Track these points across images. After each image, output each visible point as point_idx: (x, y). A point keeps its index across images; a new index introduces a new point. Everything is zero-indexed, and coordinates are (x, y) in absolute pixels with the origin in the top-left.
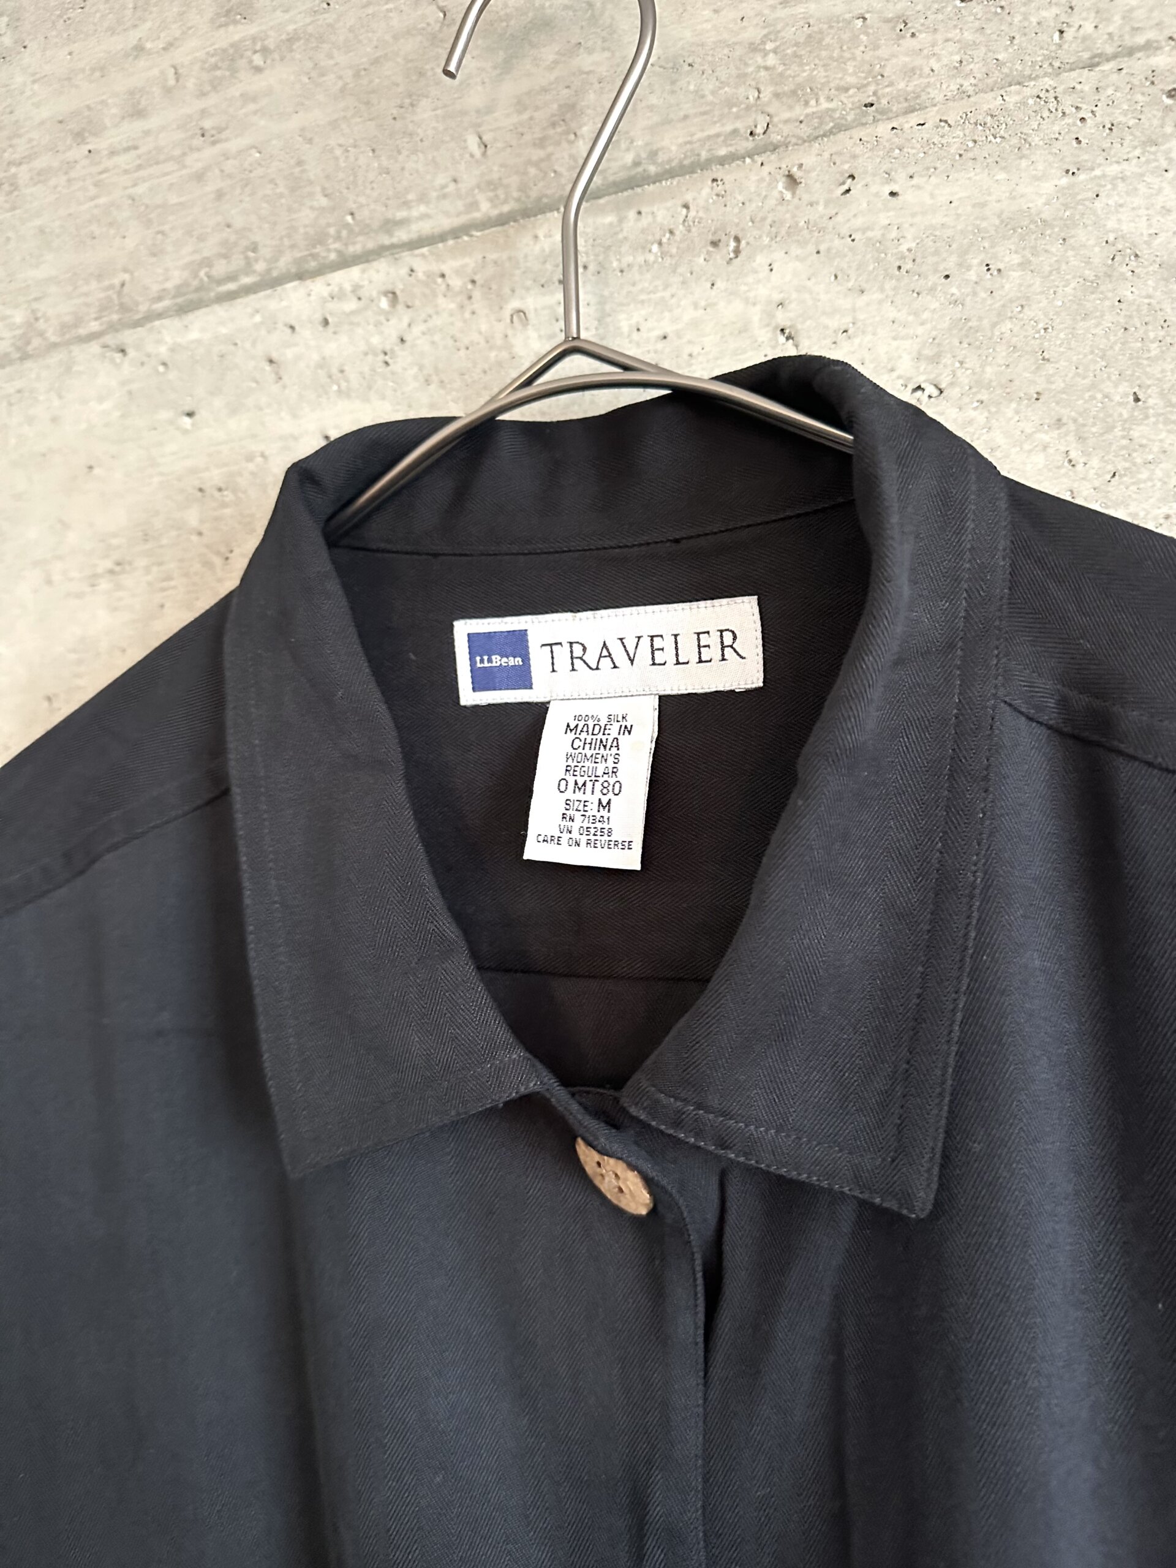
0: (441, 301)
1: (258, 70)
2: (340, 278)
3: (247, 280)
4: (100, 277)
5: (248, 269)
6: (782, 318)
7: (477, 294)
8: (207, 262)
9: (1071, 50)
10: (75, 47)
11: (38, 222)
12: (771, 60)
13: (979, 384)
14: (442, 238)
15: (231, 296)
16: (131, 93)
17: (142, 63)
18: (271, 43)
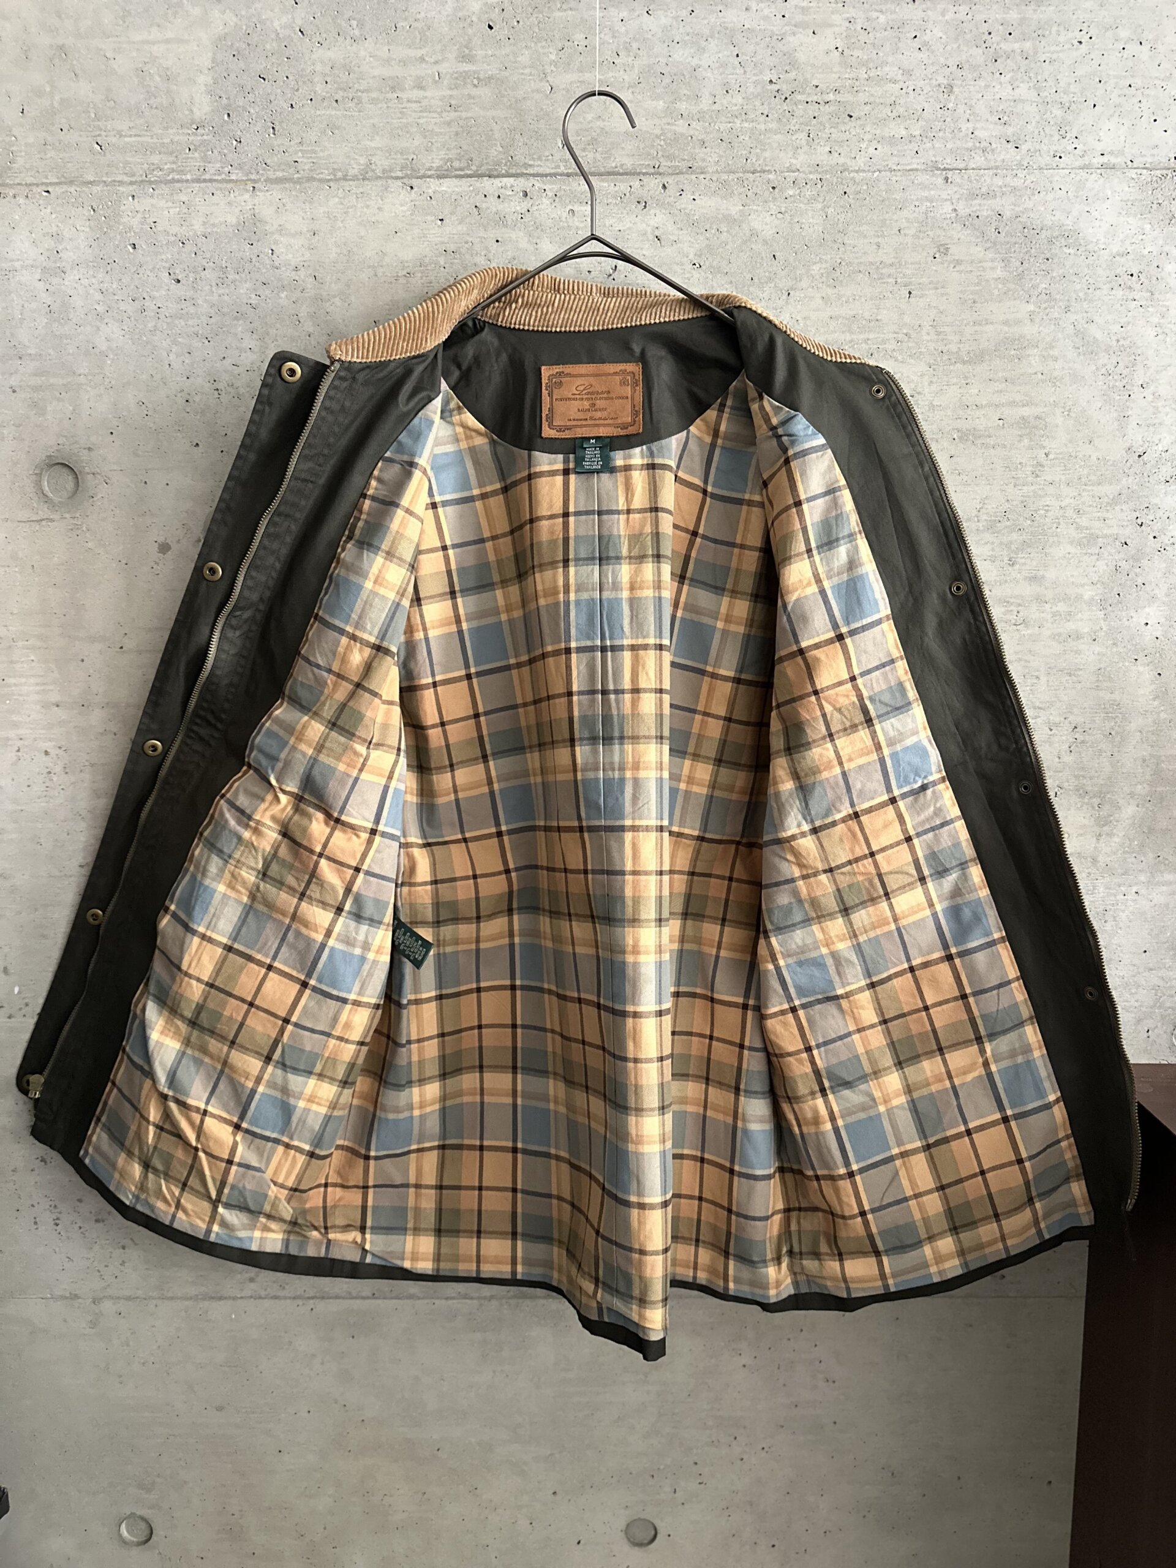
0: (544, 200)
1: (475, 86)
2: (505, 180)
3: (469, 172)
4: (402, 154)
5: (468, 167)
6: (657, 233)
7: (557, 199)
8: (451, 160)
9: (749, 167)
10: (391, 48)
11: (372, 121)
12: (662, 143)
13: (711, 266)
14: (546, 175)
15: (462, 177)
16: (418, 77)
17: (424, 65)
18: (481, 76)
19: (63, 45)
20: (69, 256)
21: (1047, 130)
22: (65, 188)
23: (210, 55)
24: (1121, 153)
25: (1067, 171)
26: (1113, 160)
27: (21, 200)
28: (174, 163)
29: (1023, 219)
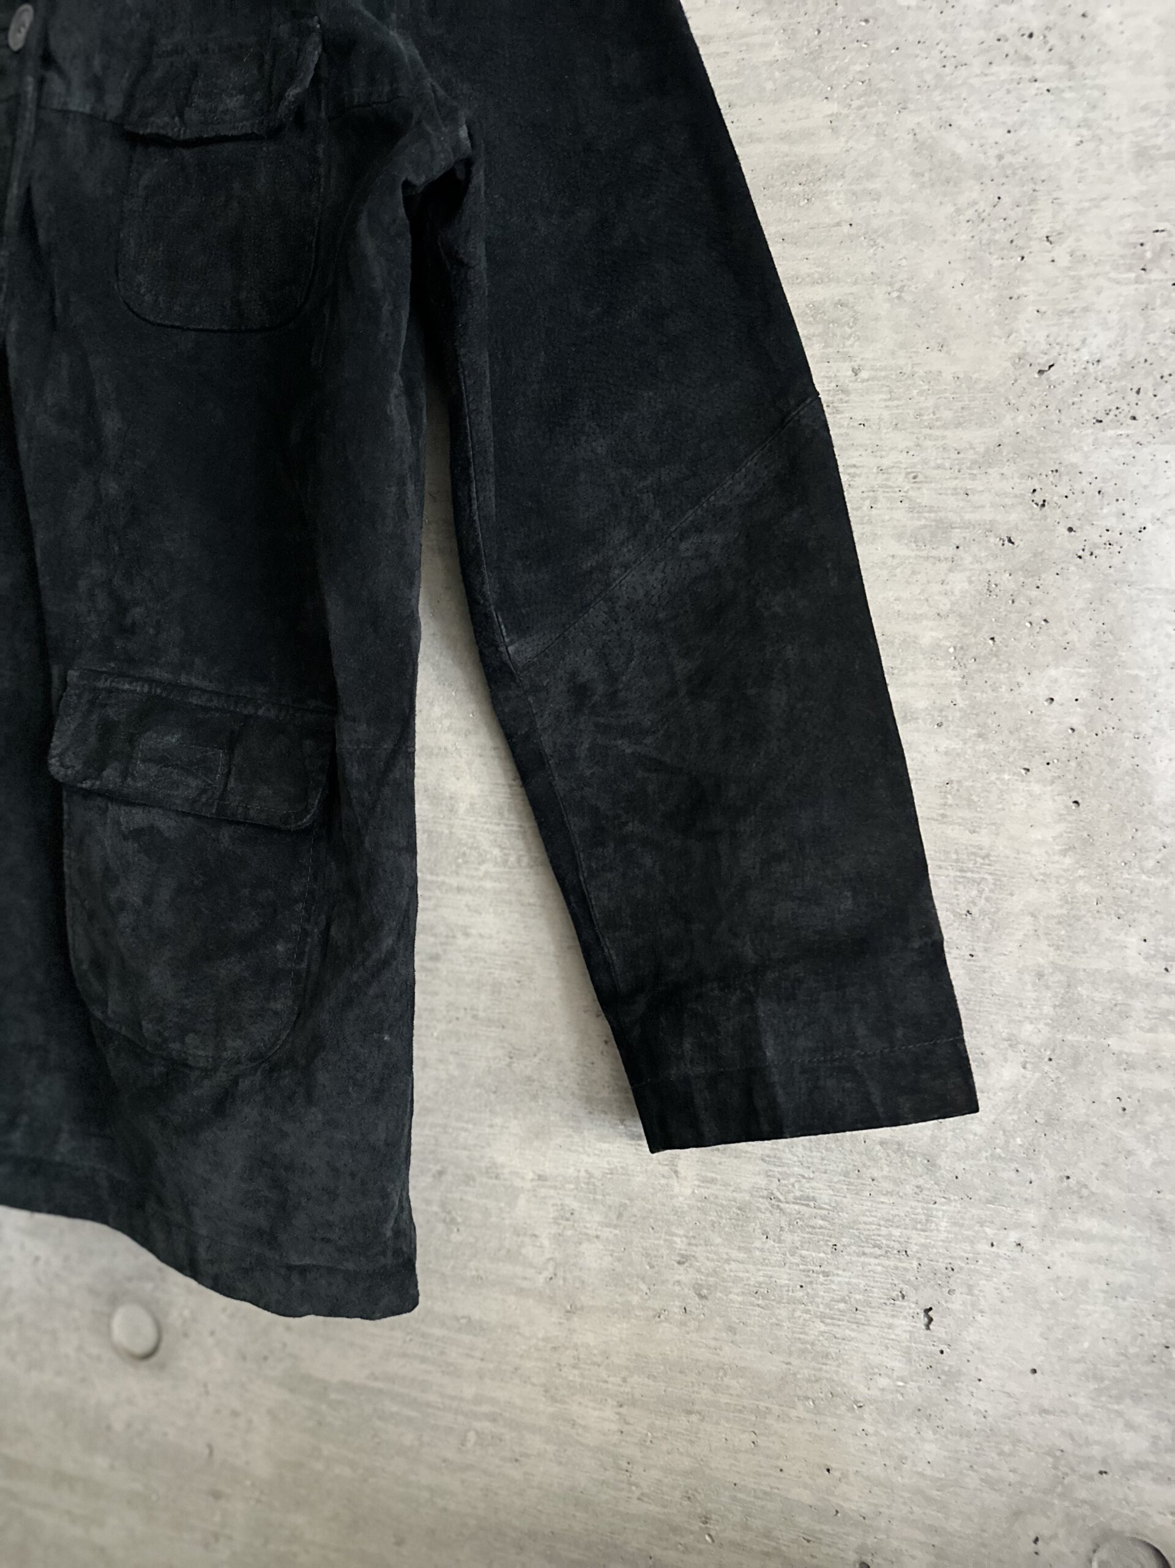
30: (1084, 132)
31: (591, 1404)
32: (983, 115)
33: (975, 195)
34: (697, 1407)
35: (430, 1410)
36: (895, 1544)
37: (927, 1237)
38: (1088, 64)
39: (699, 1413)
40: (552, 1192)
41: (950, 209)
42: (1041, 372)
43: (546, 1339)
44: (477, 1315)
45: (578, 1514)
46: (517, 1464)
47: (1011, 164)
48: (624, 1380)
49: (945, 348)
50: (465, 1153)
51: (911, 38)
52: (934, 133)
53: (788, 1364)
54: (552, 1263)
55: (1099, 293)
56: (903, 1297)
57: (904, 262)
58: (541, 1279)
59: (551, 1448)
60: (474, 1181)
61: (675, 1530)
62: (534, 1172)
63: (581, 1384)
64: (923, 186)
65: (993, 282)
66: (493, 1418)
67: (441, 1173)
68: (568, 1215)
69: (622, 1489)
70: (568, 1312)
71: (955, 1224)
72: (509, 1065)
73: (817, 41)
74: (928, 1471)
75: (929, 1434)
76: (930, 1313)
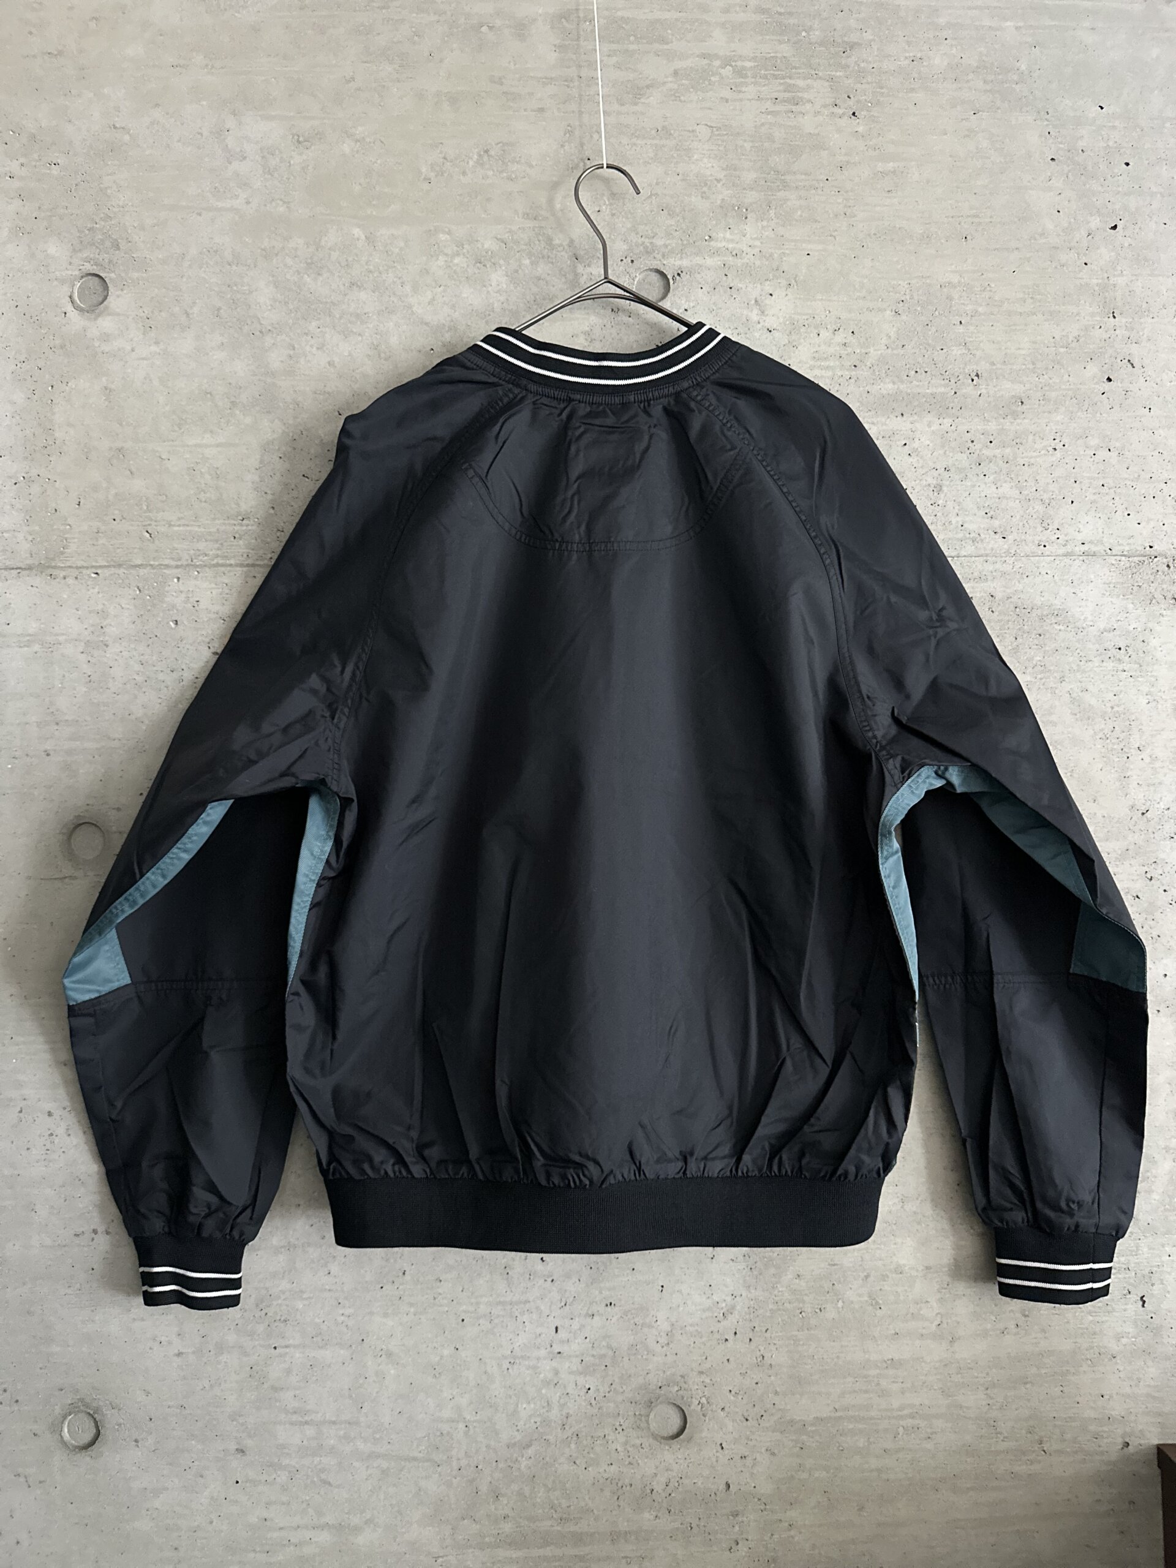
19: (122, 448)
20: (113, 630)
21: (1031, 522)
22: (113, 570)
23: (258, 457)
24: (1101, 542)
25: (1053, 558)
26: (1094, 548)
27: (70, 581)
28: (218, 549)
29: (1014, 599)
30: (1148, 697)
31: (969, 1393)
32: (1102, 686)
33: (1103, 726)
34: (1029, 1379)
35: (872, 1421)
36: (1140, 1427)
37: (1138, 1259)
38: (1148, 665)
39: (1031, 1382)
40: (935, 1275)
41: (1093, 732)
42: (1143, 814)
43: (941, 1361)
44: (896, 1357)
45: (968, 1460)
46: (929, 1440)
47: (1118, 712)
48: (987, 1374)
49: (1096, 802)
50: (880, 1262)
51: (1063, 645)
52: (1080, 694)
53: (1075, 1343)
54: (939, 1316)
55: (1165, 776)
56: (1130, 1292)
57: (1071, 758)
58: (934, 1326)
59: (949, 1425)
60: (888, 1277)
61: (1024, 1453)
62: (923, 1266)
63: (963, 1383)
64: (1077, 719)
65: (1116, 769)
66: (912, 1416)
67: (867, 1277)
68: (946, 1286)
69: (992, 1438)
70: (951, 1342)
71: (1150, 1249)
72: (902, 1207)
73: (1015, 643)
74: (1152, 1383)
75: (1150, 1363)
76: (1144, 1299)
